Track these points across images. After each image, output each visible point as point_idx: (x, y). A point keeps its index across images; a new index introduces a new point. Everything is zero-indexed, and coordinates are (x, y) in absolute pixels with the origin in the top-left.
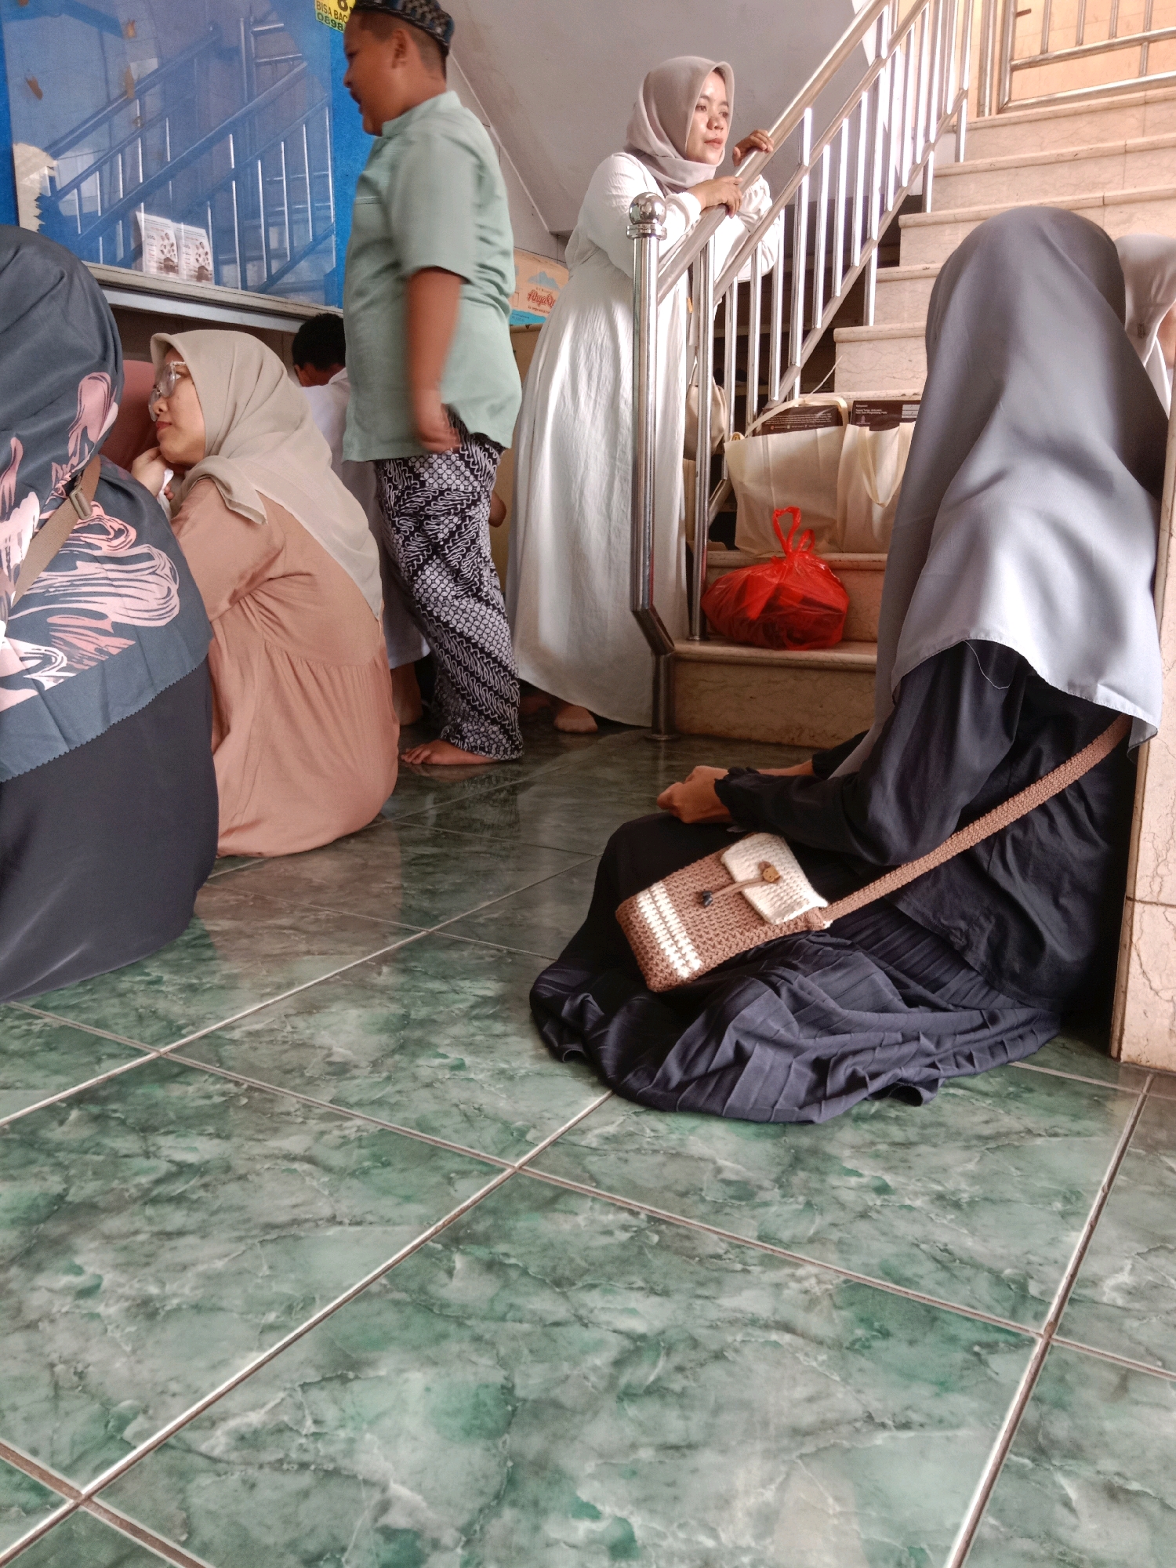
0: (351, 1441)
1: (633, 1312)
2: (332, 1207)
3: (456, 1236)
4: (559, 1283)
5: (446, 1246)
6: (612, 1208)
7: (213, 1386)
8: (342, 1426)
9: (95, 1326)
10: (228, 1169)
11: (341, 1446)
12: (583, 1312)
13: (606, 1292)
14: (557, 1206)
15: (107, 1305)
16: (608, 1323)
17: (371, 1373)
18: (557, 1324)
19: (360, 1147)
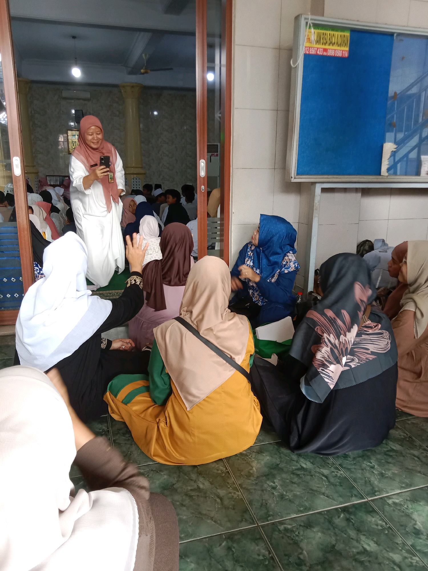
0: (302, 539)
1: (369, 545)
2: (325, 491)
3: (345, 510)
4: (358, 530)
5: (342, 511)
6: (382, 520)
7: (286, 517)
8: (302, 536)
9: (272, 496)
10: (310, 472)
11: (300, 539)
12: (359, 539)
13: (367, 538)
14: (371, 514)
15: (276, 493)
16: (363, 544)
17: (313, 529)
18: (352, 539)
19: (339, 479)
